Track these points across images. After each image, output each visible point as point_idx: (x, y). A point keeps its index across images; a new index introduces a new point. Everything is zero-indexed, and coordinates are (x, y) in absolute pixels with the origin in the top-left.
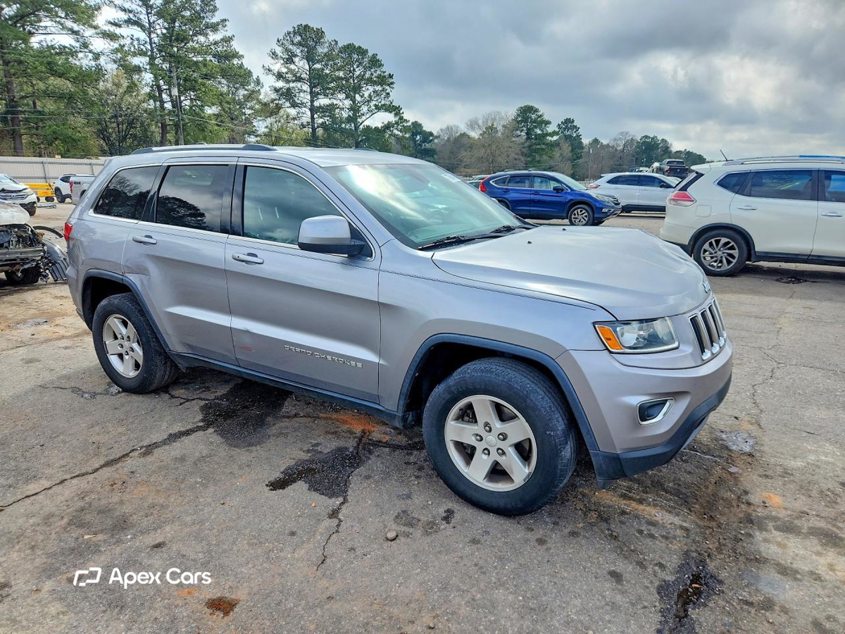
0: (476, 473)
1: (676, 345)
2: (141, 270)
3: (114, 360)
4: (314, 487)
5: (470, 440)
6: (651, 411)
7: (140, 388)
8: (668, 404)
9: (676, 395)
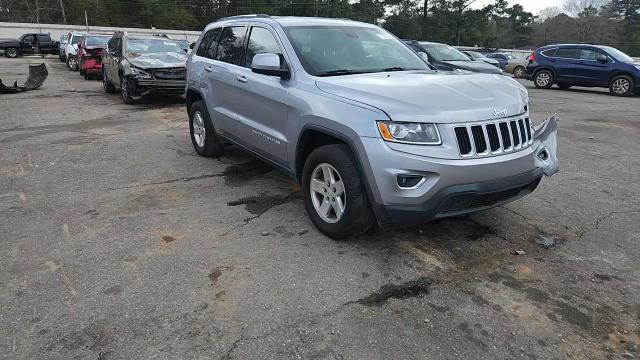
0: (322, 211)
1: (439, 143)
2: (205, 86)
3: (197, 136)
4: (248, 209)
5: (322, 191)
6: (413, 182)
7: (203, 153)
8: (423, 179)
9: (429, 174)
